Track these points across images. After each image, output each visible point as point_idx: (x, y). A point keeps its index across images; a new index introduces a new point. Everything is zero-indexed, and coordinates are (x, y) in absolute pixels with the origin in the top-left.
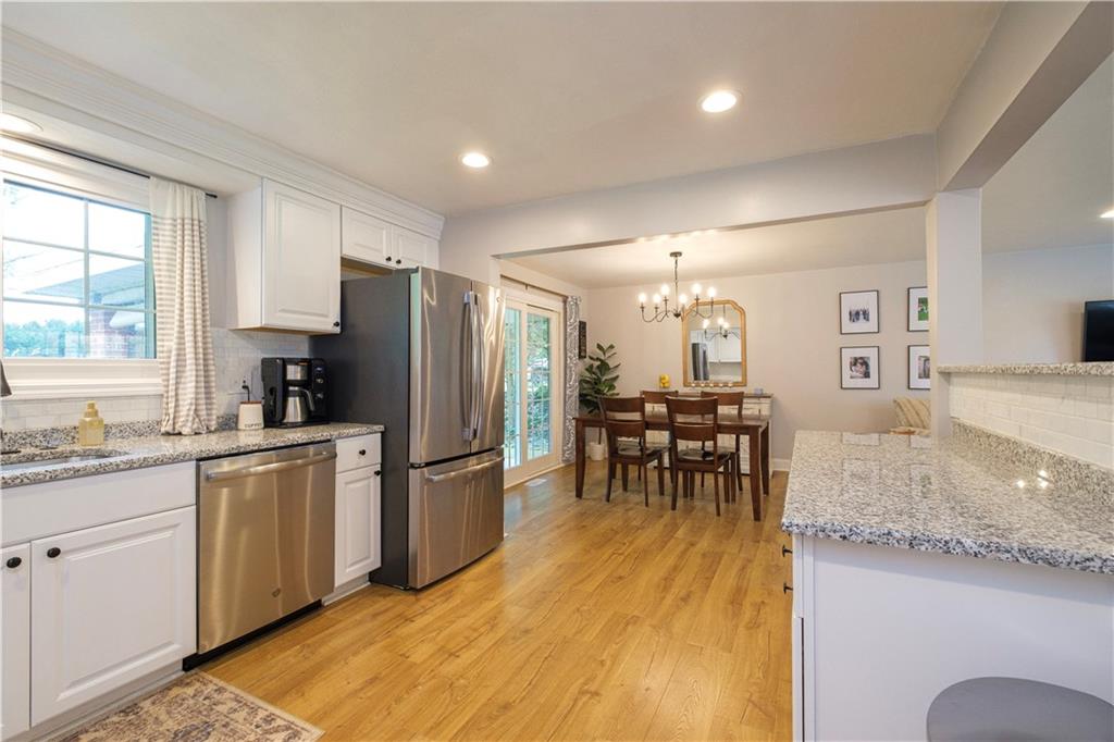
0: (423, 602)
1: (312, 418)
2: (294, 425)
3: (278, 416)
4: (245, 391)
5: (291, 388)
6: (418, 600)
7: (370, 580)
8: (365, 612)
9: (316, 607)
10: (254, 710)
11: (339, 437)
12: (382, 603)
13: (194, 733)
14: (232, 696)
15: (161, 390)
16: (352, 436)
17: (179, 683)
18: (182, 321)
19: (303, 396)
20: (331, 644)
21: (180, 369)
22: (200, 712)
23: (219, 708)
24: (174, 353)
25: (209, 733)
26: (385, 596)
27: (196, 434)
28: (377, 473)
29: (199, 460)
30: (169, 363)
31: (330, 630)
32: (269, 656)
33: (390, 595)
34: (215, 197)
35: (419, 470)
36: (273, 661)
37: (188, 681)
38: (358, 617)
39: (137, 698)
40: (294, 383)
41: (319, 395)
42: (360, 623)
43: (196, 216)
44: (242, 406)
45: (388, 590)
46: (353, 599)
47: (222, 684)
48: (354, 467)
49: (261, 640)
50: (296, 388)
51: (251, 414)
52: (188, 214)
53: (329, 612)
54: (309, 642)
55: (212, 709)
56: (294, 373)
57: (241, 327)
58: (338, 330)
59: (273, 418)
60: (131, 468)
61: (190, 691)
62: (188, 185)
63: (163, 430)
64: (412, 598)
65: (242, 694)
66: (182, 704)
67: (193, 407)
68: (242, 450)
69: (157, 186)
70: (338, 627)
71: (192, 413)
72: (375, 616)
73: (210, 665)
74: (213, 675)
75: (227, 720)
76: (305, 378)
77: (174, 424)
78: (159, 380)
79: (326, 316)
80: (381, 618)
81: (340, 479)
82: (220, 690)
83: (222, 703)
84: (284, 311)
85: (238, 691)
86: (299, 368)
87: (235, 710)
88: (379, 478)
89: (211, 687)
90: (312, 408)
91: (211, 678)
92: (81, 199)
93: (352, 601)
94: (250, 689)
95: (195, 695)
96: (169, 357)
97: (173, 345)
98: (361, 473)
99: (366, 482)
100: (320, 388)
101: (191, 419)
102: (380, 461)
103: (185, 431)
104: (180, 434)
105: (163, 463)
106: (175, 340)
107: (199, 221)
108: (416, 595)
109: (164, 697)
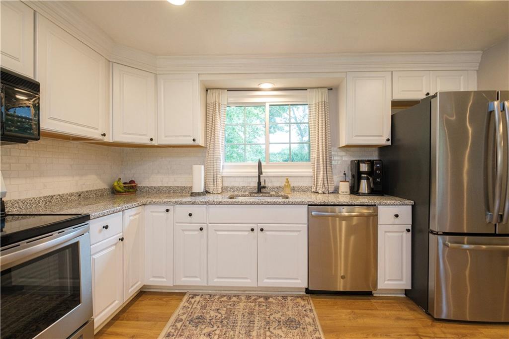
0: (436, 330)
1: (373, 192)
2: (364, 194)
3: (356, 189)
4: (344, 176)
5: (363, 175)
6: (432, 326)
7: (406, 294)
8: (393, 312)
9: (369, 294)
10: (316, 330)
11: (380, 204)
12: (407, 314)
13: (293, 323)
14: (313, 317)
15: (312, 174)
16: (388, 205)
17: (301, 297)
18: (318, 146)
19: (368, 179)
20: (365, 320)
21: (318, 166)
22: (300, 315)
23: (306, 319)
24: (316, 159)
25: (297, 328)
26: (411, 309)
27: (324, 193)
28: (408, 230)
29: (309, 205)
30: (314, 163)
31: (370, 312)
32: (336, 307)
33: (414, 310)
34: (332, 89)
35: (436, 236)
36: (336, 311)
37: (304, 298)
38: (387, 313)
39: (289, 294)
40: (364, 173)
41: (378, 179)
42: (387, 317)
43: (323, 100)
44: (341, 183)
45: (415, 306)
46: (390, 300)
47: (313, 308)
48: (391, 223)
49: (338, 297)
50: (365, 176)
51: (345, 187)
52: (320, 100)
53: (375, 301)
54: (356, 311)
55: (304, 317)
56: (364, 168)
57: (341, 146)
58: (389, 143)
59: (354, 190)
60: (284, 204)
61: (303, 303)
62: (321, 88)
63: (312, 191)
64: (429, 321)
65: (317, 318)
66: (298, 307)
67: (322, 182)
68: (326, 204)
69: (310, 92)
70: (374, 312)
71: (322, 184)
72: (398, 319)
73: (314, 296)
74: (313, 301)
75: (305, 327)
76: (370, 170)
77: (316, 188)
78: (311, 170)
79: (382, 136)
80: (402, 323)
81: (381, 229)
82: (311, 310)
83: (308, 317)
84: (356, 136)
85: (316, 316)
86: (366, 165)
87: (310, 324)
88: (410, 234)
89: (309, 307)
90: (372, 186)
91: (311, 302)
92: (288, 105)
93: (389, 301)
94: (320, 318)
95: (303, 306)
96: (315, 161)
97: (315, 156)
98: (396, 228)
99: (401, 234)
100: (378, 176)
101: (321, 187)
102: (411, 224)
103: (320, 192)
104: (318, 193)
105: (295, 204)
106: (316, 154)
107: (325, 102)
108: (433, 321)
109: (295, 300)
